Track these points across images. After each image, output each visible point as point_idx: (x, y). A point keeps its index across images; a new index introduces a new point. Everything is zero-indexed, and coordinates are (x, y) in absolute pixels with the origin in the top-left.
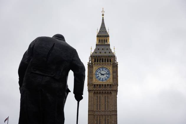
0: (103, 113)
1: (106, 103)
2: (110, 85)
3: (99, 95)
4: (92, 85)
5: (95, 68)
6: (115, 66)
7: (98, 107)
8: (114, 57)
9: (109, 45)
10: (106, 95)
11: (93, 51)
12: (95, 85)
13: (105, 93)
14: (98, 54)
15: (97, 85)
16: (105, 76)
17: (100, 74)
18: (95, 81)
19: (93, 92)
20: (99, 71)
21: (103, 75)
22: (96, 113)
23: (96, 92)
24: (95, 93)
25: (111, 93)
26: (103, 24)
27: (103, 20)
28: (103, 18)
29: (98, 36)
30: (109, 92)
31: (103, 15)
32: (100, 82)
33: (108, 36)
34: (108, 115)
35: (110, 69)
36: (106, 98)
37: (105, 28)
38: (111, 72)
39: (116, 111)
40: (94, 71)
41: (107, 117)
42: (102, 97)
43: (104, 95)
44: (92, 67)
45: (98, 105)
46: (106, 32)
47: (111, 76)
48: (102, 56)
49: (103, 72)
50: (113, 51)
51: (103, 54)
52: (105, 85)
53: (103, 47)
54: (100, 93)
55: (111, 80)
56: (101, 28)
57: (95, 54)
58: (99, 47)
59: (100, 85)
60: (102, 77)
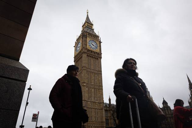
0: (93, 71)
2: (98, 53)
3: (90, 58)
4: (86, 50)
5: (88, 39)
7: (90, 66)
10: (95, 59)
12: (88, 50)
13: (94, 57)
14: (89, 32)
15: (90, 50)
17: (91, 44)
18: (88, 47)
19: (87, 54)
20: (91, 42)
23: (89, 55)
25: (98, 59)
26: (88, 18)
28: (88, 14)
30: (97, 58)
31: (88, 13)
32: (92, 49)
33: (93, 25)
34: (96, 74)
35: (98, 43)
36: (95, 61)
38: (98, 45)
40: (88, 41)
41: (95, 74)
43: (93, 59)
44: (86, 38)
45: (90, 65)
47: (98, 48)
49: (93, 44)
51: (92, 33)
52: (95, 52)
53: (90, 29)
54: (91, 56)
55: (99, 51)
58: (88, 28)
59: (92, 51)
60: (93, 46)
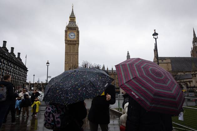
0: (72, 54)
1: (74, 49)
2: (76, 41)
3: (70, 46)
5: (68, 33)
6: (78, 32)
7: (70, 51)
8: (77, 28)
9: (75, 22)
10: (74, 46)
11: (67, 24)
12: (68, 41)
13: (73, 44)
14: (70, 26)
16: (73, 36)
18: (68, 39)
20: (70, 34)
21: (72, 36)
22: (69, 54)
24: (68, 44)
25: (76, 44)
26: (73, 11)
27: (73, 9)
29: (70, 17)
31: (73, 7)
32: (71, 39)
33: (75, 18)
35: (76, 33)
37: (73, 13)
38: (76, 35)
39: (78, 53)
40: (68, 34)
41: (74, 55)
42: (72, 46)
46: (74, 15)
47: (76, 37)
48: (72, 27)
49: (72, 35)
50: (77, 25)
51: (72, 26)
52: (73, 41)
53: (72, 23)
54: (71, 44)
55: (76, 39)
56: (72, 13)
57: (68, 26)
58: (70, 23)
59: (71, 41)
60: (72, 37)
